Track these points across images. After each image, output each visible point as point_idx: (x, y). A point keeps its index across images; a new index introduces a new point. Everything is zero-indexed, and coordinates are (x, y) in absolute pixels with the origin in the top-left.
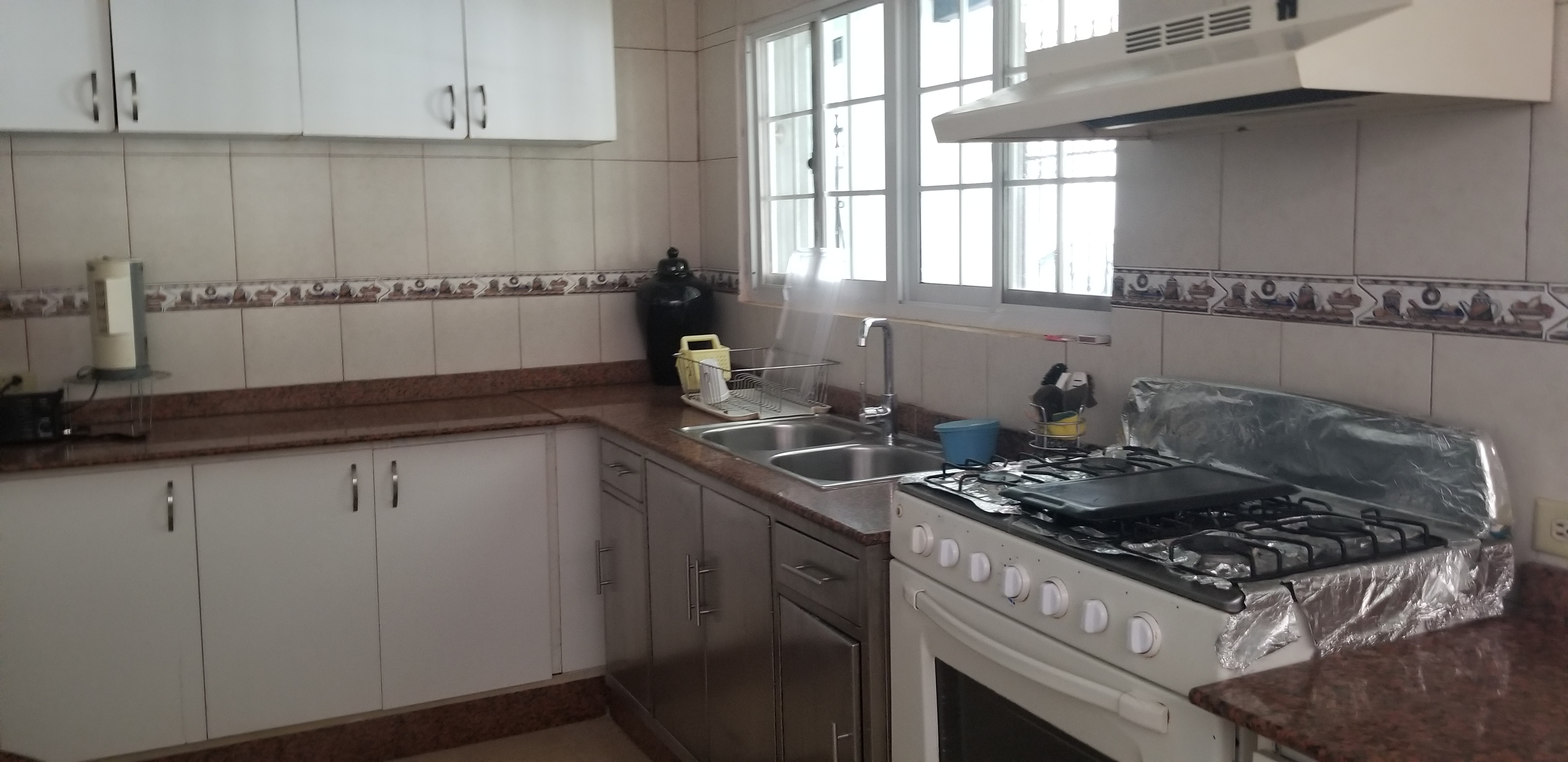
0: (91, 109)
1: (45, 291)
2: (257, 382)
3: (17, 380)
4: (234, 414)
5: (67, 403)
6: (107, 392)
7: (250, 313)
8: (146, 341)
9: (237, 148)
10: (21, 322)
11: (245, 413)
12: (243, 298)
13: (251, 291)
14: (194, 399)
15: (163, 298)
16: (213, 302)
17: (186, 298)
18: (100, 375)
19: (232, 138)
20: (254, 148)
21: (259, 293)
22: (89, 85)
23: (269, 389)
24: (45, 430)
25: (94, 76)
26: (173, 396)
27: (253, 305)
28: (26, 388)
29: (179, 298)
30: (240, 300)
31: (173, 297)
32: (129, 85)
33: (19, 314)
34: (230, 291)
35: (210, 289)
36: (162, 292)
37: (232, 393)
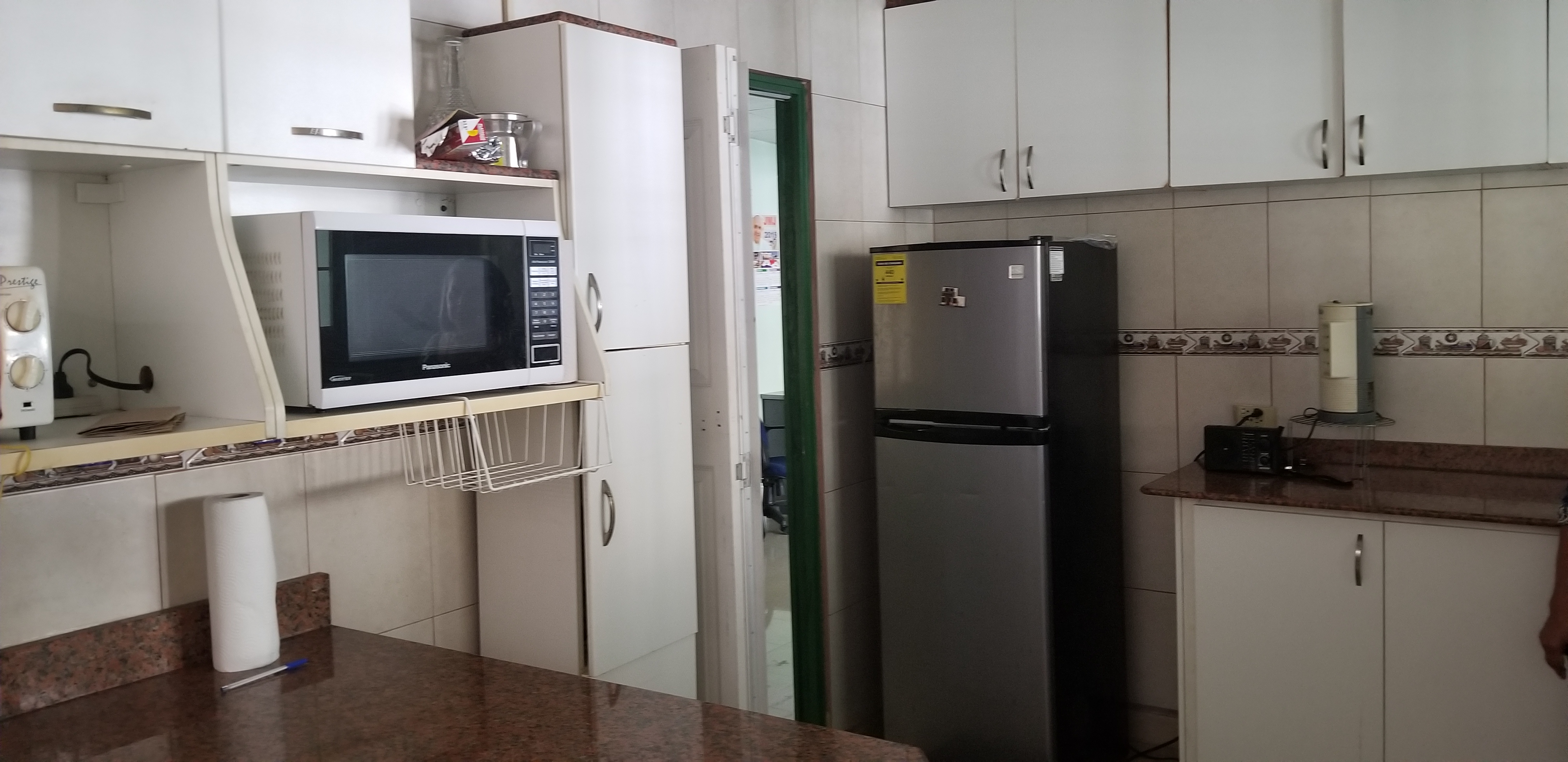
0: (1320, 156)
1: (1290, 332)
2: (1498, 439)
3: (1258, 413)
4: (1468, 471)
5: (1286, 439)
6: (1325, 432)
7: (1493, 363)
8: (1371, 385)
9: (1489, 182)
10: (1266, 358)
11: (1481, 472)
12: (1487, 346)
13: (1497, 339)
14: (1425, 449)
15: (1400, 342)
16: (1453, 349)
17: (1424, 343)
18: (1324, 417)
19: (1483, 172)
20: (1509, 180)
21: (1506, 341)
22: (1319, 134)
23: (1510, 449)
24: (1265, 464)
25: (1325, 123)
26: (1404, 444)
27: (1499, 354)
28: (1266, 423)
29: (1417, 343)
30: (1484, 348)
31: (1411, 341)
32: (1357, 128)
33: (1266, 352)
34: (1473, 337)
35: (1451, 335)
36: (1400, 336)
37: (1467, 449)
